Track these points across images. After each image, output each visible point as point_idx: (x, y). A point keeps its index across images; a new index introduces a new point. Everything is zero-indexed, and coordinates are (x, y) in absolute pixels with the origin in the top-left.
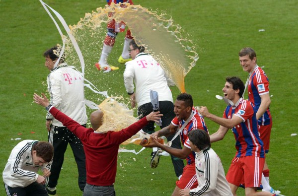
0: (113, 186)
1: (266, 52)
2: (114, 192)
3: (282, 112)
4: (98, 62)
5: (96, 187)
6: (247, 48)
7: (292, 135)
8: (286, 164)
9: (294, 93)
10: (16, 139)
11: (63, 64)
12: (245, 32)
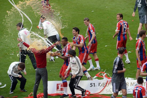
0: (46, 68)
1: (95, 18)
2: (46, 70)
3: (102, 39)
4: (38, 26)
5: (40, 69)
6: (86, 18)
7: (106, 46)
8: (104, 56)
9: (105, 32)
10: (12, 54)
11: (23, 28)
12: (87, 12)
